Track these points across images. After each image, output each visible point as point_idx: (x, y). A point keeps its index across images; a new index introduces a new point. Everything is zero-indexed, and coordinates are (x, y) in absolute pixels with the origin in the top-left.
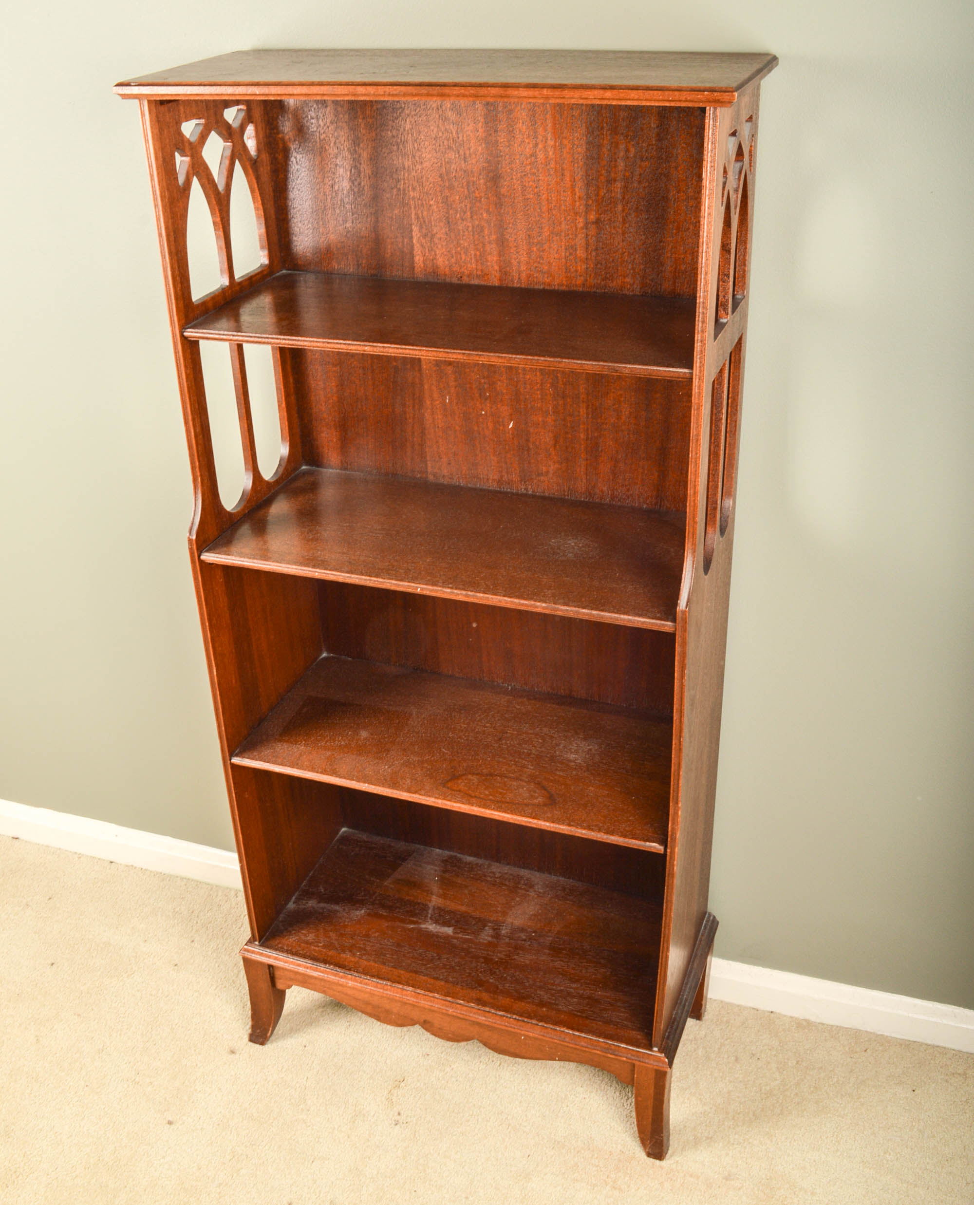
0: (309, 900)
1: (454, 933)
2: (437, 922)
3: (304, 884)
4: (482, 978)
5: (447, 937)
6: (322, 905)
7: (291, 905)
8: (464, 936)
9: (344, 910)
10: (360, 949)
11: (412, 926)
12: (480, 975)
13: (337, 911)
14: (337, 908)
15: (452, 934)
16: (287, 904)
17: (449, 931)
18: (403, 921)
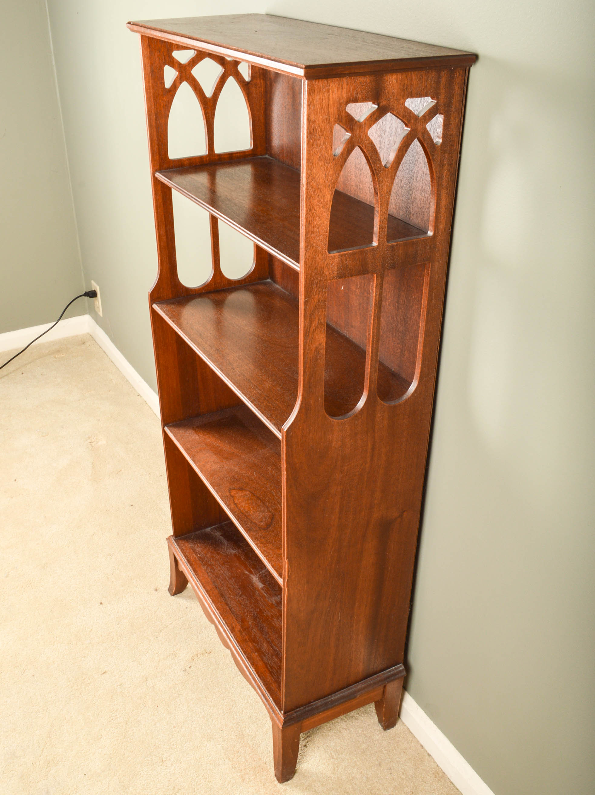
0: (218, 532)
1: (262, 589)
2: (260, 578)
3: (225, 523)
4: (248, 618)
5: (255, 589)
6: (222, 538)
7: (208, 530)
8: (264, 593)
9: (228, 545)
10: (212, 568)
11: (247, 573)
12: (249, 616)
13: (224, 544)
14: (226, 542)
15: (260, 588)
16: (207, 527)
17: (260, 585)
18: (246, 567)
